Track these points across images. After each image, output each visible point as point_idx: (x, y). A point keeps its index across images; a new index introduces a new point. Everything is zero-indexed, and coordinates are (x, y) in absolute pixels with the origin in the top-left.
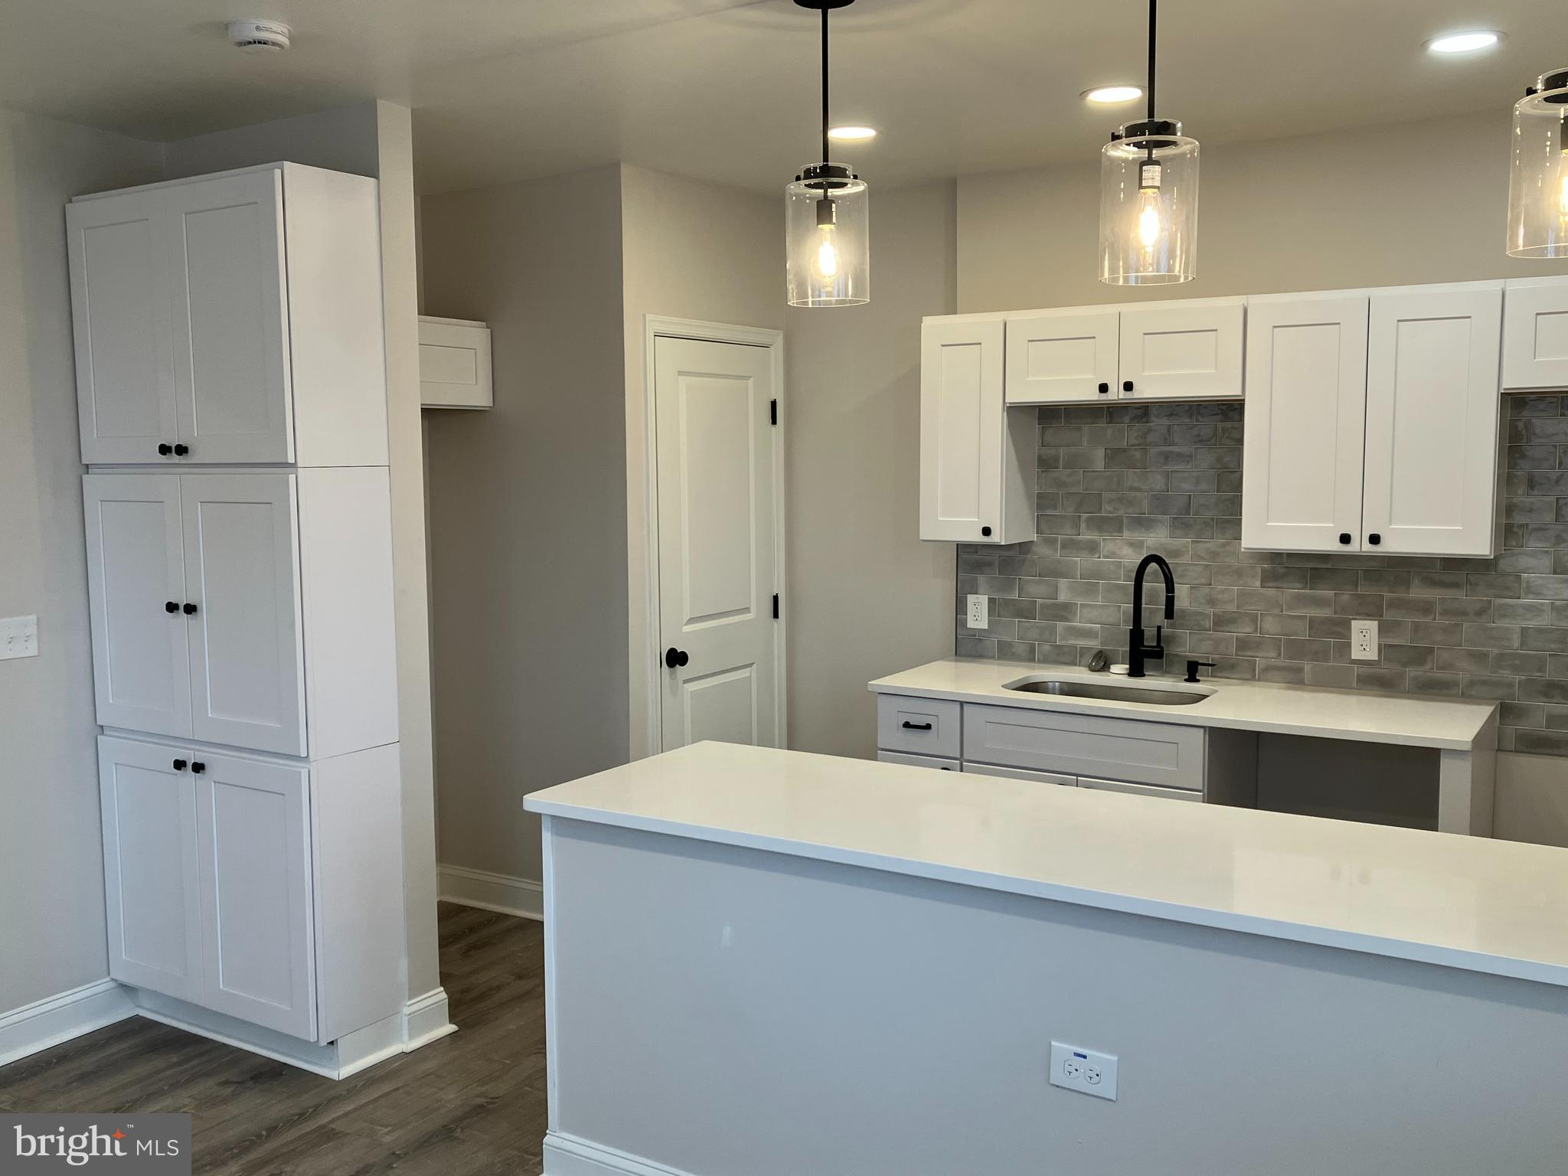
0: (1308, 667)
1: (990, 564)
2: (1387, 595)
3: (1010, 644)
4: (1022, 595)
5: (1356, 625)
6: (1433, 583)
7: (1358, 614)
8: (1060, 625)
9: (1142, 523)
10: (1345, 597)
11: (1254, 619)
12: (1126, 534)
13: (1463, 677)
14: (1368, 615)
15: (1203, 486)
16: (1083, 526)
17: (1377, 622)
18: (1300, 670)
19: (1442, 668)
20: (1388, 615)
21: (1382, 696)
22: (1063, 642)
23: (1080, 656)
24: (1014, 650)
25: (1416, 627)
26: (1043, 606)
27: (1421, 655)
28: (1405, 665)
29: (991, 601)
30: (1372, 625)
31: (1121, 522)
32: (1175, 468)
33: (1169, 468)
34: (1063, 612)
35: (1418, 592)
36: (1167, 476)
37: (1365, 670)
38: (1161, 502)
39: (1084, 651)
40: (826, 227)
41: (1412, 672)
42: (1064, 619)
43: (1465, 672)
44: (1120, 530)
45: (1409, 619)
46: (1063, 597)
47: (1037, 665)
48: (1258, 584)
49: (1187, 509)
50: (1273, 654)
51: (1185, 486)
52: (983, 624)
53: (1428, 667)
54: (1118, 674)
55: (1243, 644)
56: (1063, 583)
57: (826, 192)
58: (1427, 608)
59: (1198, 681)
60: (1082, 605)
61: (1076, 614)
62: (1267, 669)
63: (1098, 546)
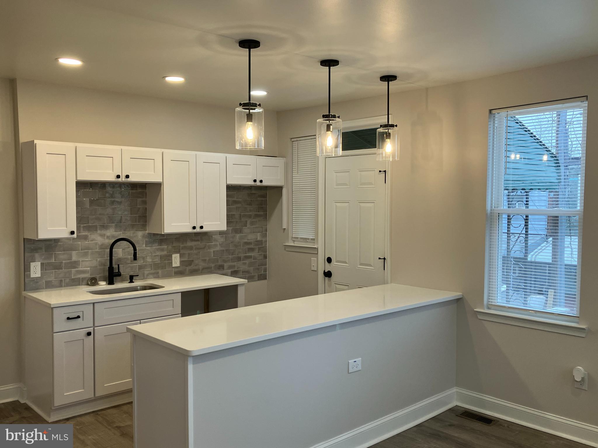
0: (160, 272)
1: (41, 248)
2: (182, 246)
3: (51, 281)
4: (56, 260)
5: (174, 256)
6: (192, 240)
7: (174, 252)
8: (73, 270)
9: (104, 227)
10: (170, 247)
11: (143, 258)
12: (99, 232)
13: (201, 267)
14: (176, 252)
15: (126, 213)
16: (82, 229)
17: (179, 254)
18: (158, 273)
19: (196, 266)
20: (182, 252)
21: (182, 277)
22: (75, 277)
23: (82, 282)
24: (53, 284)
25: (189, 254)
26: (65, 263)
27: (190, 263)
28: (187, 266)
29: (42, 264)
30: (178, 255)
31: (97, 227)
32: (116, 206)
33: (113, 207)
34: (74, 265)
35: (189, 244)
36: (114, 209)
37: (176, 270)
38: (111, 220)
39: (83, 279)
40: (250, 123)
41: (188, 268)
42: (75, 267)
43: (202, 265)
44: (96, 230)
45: (187, 252)
46: (74, 258)
47: (63, 288)
48: (144, 246)
49: (120, 221)
50: (150, 269)
51: (120, 213)
52: (38, 275)
53: (192, 266)
54: (103, 285)
55: (140, 267)
56: (74, 253)
57: (249, 111)
58: (191, 248)
59: (134, 282)
60: (82, 261)
61: (80, 265)
62: (148, 275)
63: (88, 237)
